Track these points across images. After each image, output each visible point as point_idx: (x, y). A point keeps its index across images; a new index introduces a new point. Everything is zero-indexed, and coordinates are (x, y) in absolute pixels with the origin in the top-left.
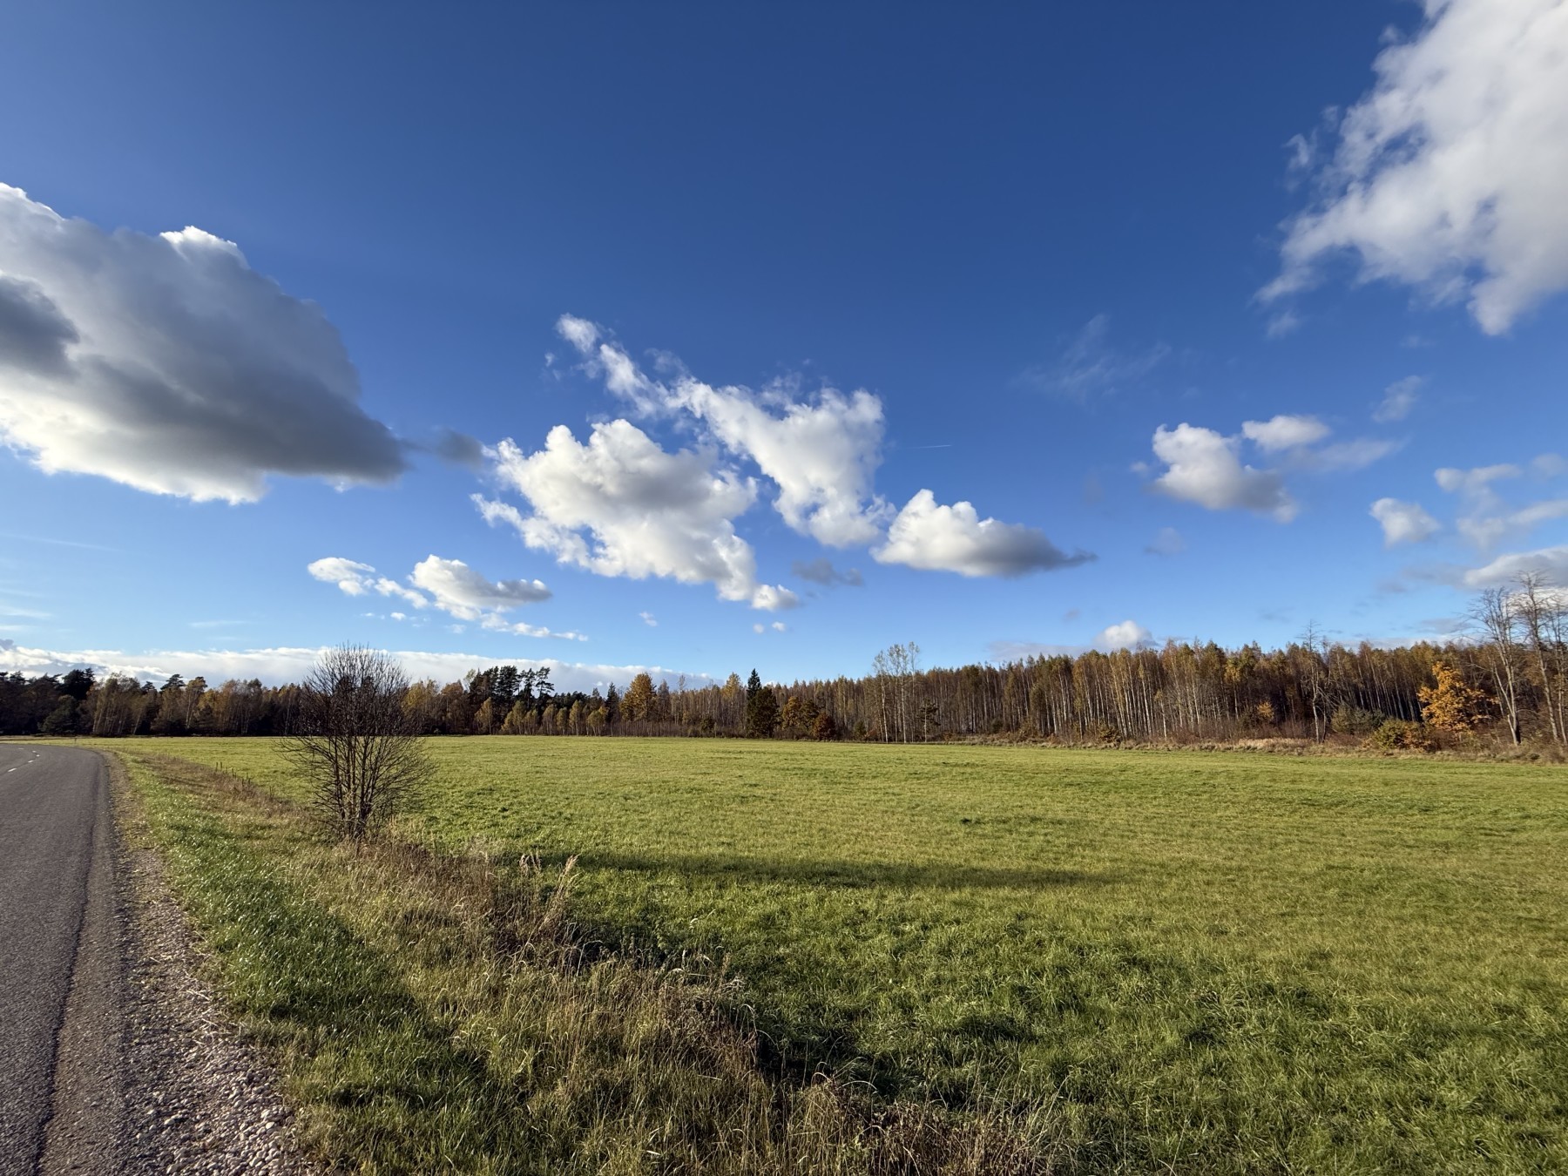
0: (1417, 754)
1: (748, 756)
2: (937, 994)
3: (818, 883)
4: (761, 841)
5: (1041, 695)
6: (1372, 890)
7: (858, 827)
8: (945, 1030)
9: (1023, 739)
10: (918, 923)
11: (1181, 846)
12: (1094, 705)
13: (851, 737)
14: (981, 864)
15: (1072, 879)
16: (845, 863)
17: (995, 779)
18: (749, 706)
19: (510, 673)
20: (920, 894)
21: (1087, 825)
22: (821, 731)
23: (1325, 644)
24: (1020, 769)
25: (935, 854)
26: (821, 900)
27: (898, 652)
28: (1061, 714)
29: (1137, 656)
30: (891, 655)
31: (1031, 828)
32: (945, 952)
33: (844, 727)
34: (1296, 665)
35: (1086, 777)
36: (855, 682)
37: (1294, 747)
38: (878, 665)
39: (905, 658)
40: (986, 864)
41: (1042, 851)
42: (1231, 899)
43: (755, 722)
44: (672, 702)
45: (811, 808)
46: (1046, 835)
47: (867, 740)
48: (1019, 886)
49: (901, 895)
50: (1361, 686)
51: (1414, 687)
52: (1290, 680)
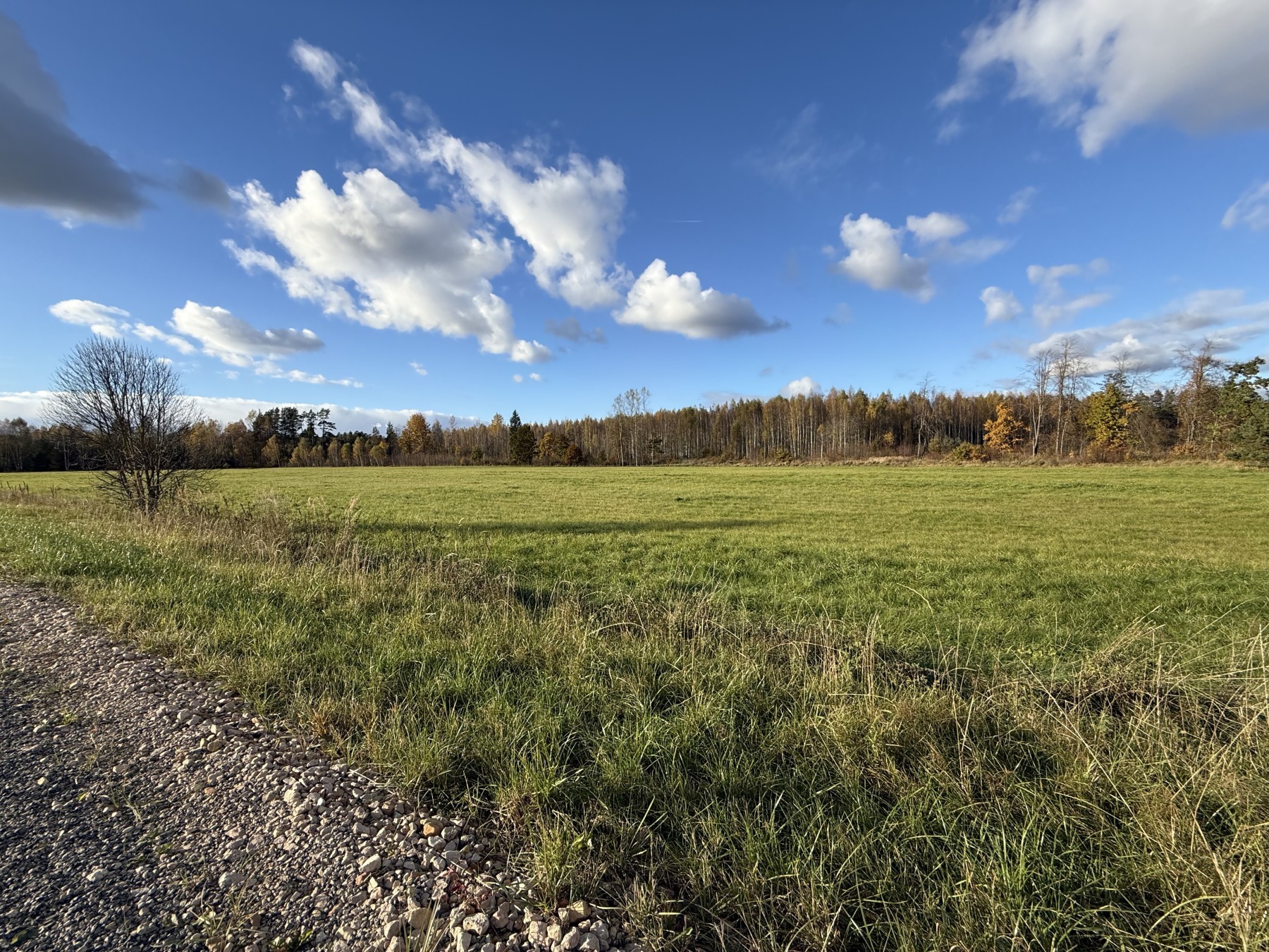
0: (976, 462)
3: (567, 532)
4: (522, 515)
5: (738, 428)
6: (938, 519)
7: (599, 506)
9: (723, 461)
10: (641, 547)
11: (825, 506)
12: (776, 436)
13: (595, 464)
14: (689, 519)
15: (751, 523)
16: (588, 523)
17: (702, 481)
18: (512, 440)
19: (291, 414)
20: (643, 534)
21: (764, 499)
22: (571, 458)
23: (933, 393)
24: (720, 476)
25: (656, 517)
26: (570, 539)
27: (633, 395)
28: (752, 442)
29: (809, 399)
30: (628, 397)
31: (726, 501)
33: (589, 456)
34: (913, 407)
35: (765, 478)
36: (599, 421)
37: (902, 461)
38: (617, 407)
39: (638, 400)
40: (693, 519)
41: (732, 512)
43: (517, 453)
44: (445, 438)
45: (562, 498)
46: (735, 504)
47: (608, 464)
48: (714, 528)
49: (629, 535)
50: (951, 421)
51: (984, 421)
52: (908, 417)
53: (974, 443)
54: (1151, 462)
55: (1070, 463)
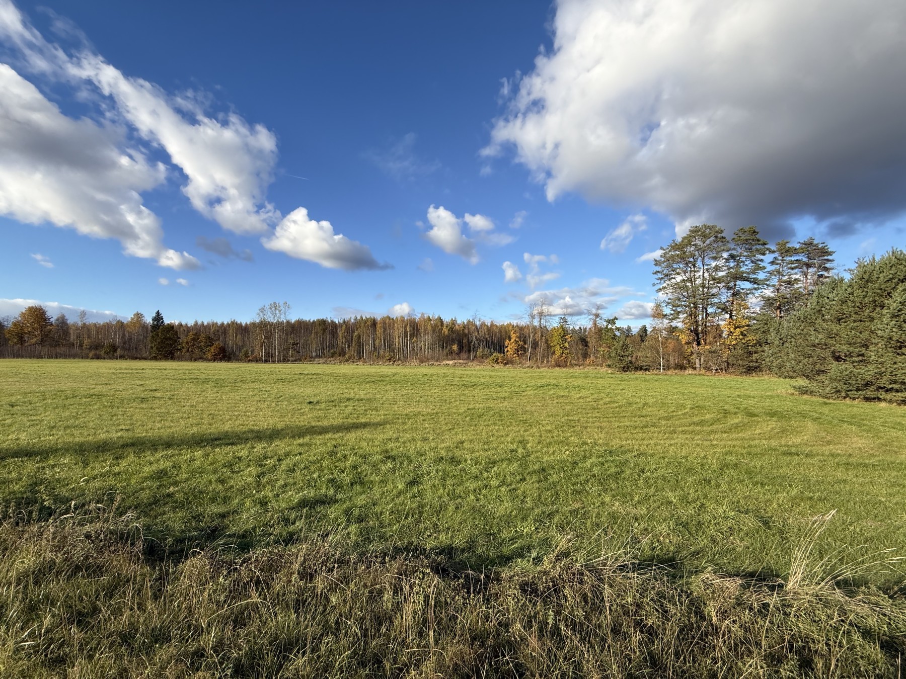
0: (501, 365)
1: (150, 372)
2: (283, 492)
3: (205, 446)
4: (159, 425)
5: (359, 337)
6: (480, 416)
7: (239, 411)
8: (287, 509)
9: (347, 361)
10: (275, 458)
11: (415, 406)
12: (385, 343)
13: (238, 360)
14: (317, 424)
15: (365, 425)
16: (227, 432)
17: (330, 380)
18: (153, 337)
20: (278, 443)
21: (375, 400)
22: (215, 355)
23: (479, 320)
24: (344, 376)
25: (289, 421)
26: (207, 455)
27: (275, 307)
28: (368, 348)
29: (407, 320)
30: (271, 309)
31: (347, 404)
32: (291, 470)
33: (233, 353)
34: (468, 329)
35: (376, 378)
36: (244, 325)
37: (463, 364)
38: (261, 314)
39: (280, 311)
40: (320, 424)
41: (351, 414)
42: (432, 426)
43: (157, 348)
44: (71, 331)
45: (203, 402)
46: (354, 406)
47: (251, 361)
48: (337, 432)
49: (265, 445)
50: (488, 339)
51: (504, 340)
52: (466, 335)
53: (500, 353)
54: (578, 367)
55: (545, 367)
